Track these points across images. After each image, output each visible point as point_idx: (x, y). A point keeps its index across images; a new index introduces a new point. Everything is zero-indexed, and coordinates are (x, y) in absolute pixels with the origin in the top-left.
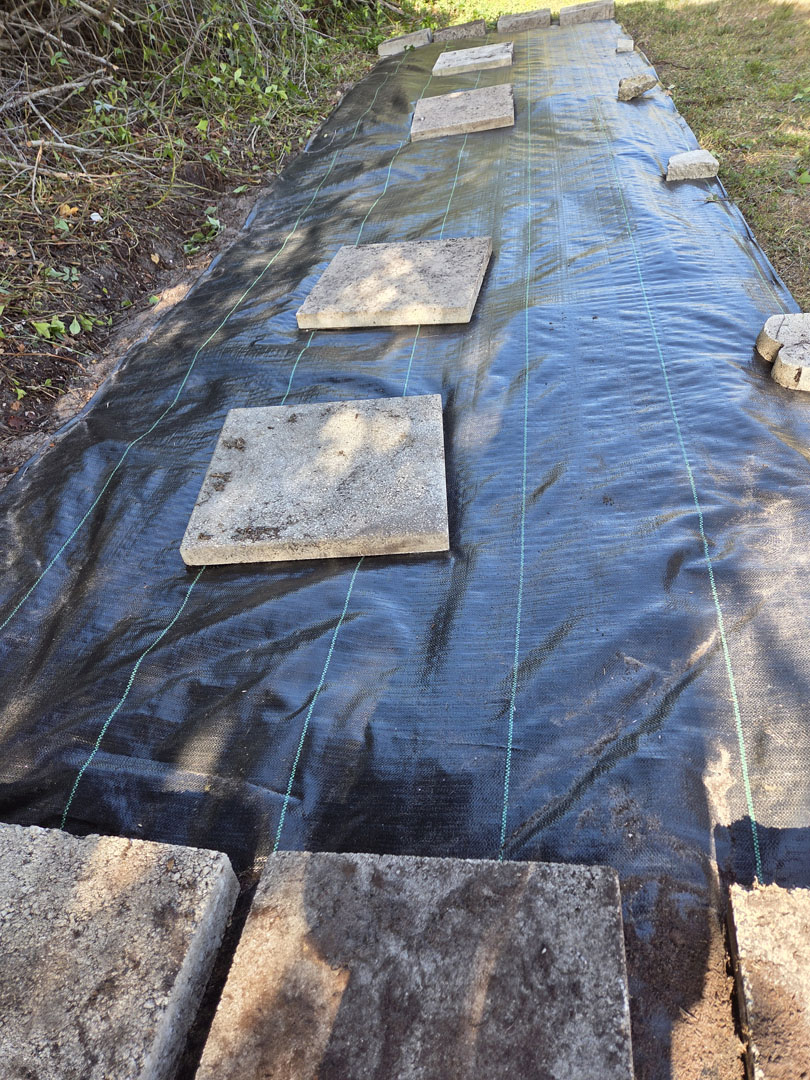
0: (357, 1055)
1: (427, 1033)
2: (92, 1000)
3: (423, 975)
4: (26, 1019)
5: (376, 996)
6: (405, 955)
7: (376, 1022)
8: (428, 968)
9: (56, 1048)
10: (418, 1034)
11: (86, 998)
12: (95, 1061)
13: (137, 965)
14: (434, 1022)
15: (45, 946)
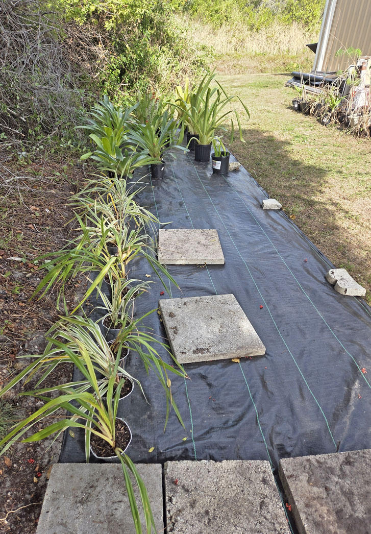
0: (344, 507)
1: (359, 498)
2: (261, 508)
3: (348, 484)
4: (245, 517)
5: (339, 492)
6: (340, 480)
7: (344, 498)
8: (349, 482)
9: (260, 523)
10: (357, 498)
11: (259, 508)
12: (274, 524)
13: (267, 497)
14: (359, 495)
15: (235, 496)
